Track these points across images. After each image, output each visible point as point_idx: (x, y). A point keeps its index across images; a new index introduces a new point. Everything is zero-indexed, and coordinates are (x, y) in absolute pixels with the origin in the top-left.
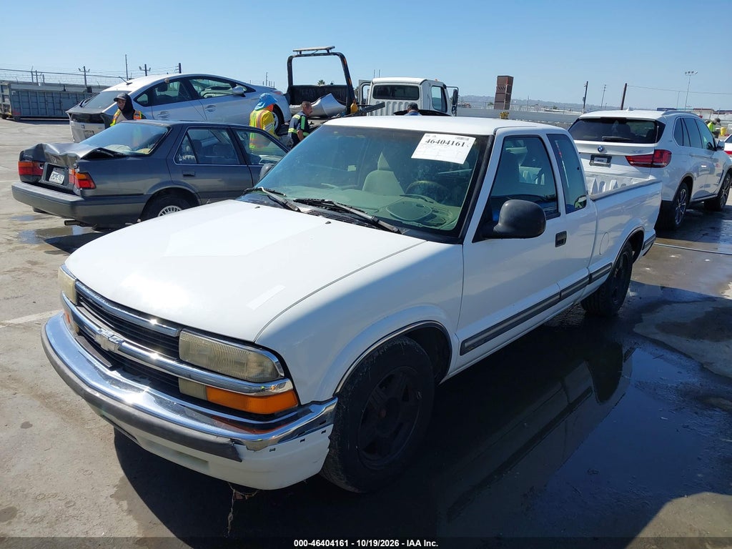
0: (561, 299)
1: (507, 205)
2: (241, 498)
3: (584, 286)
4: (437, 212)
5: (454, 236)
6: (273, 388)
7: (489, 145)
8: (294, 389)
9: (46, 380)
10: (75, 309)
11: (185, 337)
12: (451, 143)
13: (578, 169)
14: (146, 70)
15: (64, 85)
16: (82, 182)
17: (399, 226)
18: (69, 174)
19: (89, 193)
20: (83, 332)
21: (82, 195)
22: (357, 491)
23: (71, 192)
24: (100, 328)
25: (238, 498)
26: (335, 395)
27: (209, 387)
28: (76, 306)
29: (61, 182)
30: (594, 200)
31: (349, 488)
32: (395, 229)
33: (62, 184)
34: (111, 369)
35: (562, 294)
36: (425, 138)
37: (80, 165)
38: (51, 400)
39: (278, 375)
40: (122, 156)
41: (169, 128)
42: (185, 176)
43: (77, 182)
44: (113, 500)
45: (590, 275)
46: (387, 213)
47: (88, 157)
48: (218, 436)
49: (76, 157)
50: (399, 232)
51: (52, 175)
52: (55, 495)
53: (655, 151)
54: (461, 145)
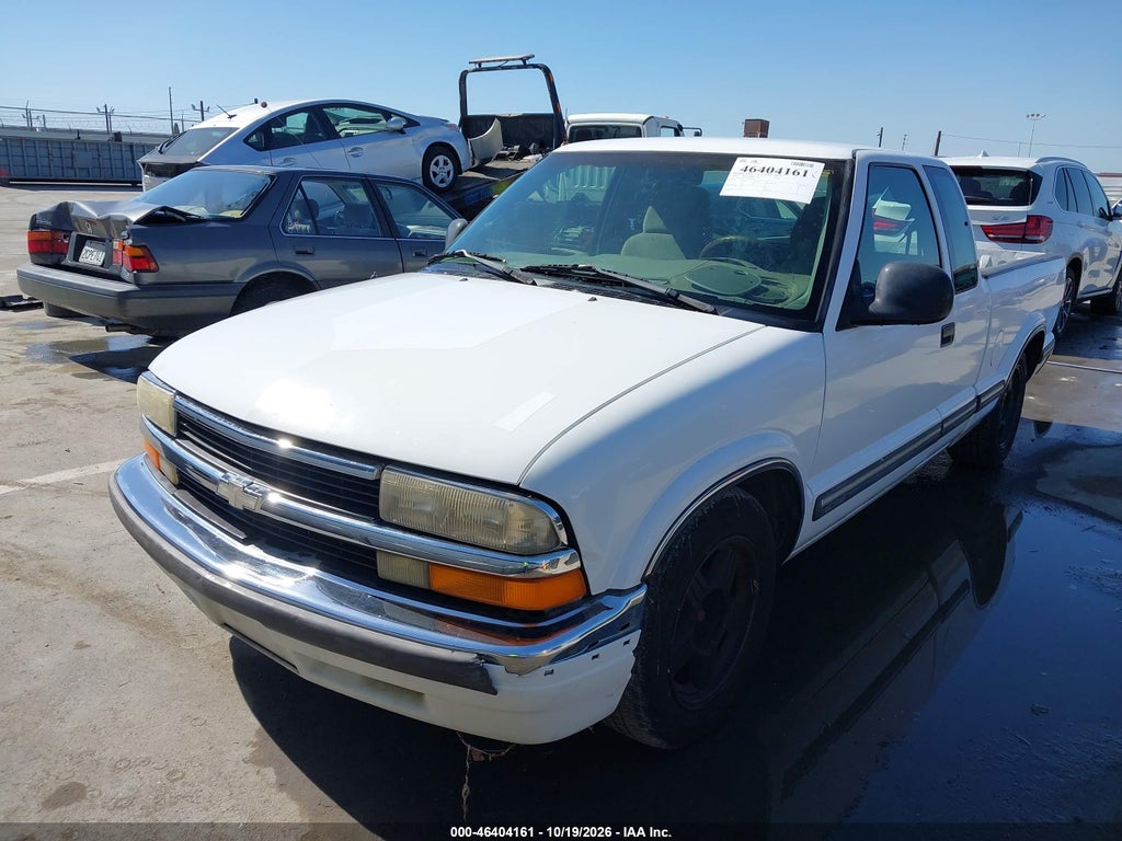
0: (942, 434)
1: (887, 270)
2: (483, 758)
3: (968, 416)
4: (768, 283)
5: (806, 318)
6: (544, 567)
7: (847, 175)
8: (582, 568)
9: (105, 572)
10: (173, 445)
11: (390, 479)
12: (784, 171)
13: (966, 224)
14: (202, 111)
15: (78, 131)
16: (136, 260)
17: (716, 304)
18: (112, 250)
19: (148, 278)
20: (187, 482)
21: (137, 281)
22: (664, 746)
23: (118, 278)
24: (224, 471)
25: (476, 758)
26: (645, 580)
27: (431, 565)
28: (173, 438)
29: (100, 263)
30: (986, 277)
31: (655, 742)
32: (709, 307)
33: (102, 266)
34: (245, 542)
35: (945, 426)
36: (739, 164)
37: (133, 233)
38: (118, 604)
39: (558, 540)
40: (199, 220)
41: (272, 177)
42: (298, 253)
43: (127, 261)
44: (251, 768)
45: (978, 398)
46: (686, 284)
47: (144, 221)
48: (453, 650)
49: (126, 221)
50: (715, 313)
51: (84, 252)
52: (147, 761)
53: (1029, 217)
54: (802, 173)
